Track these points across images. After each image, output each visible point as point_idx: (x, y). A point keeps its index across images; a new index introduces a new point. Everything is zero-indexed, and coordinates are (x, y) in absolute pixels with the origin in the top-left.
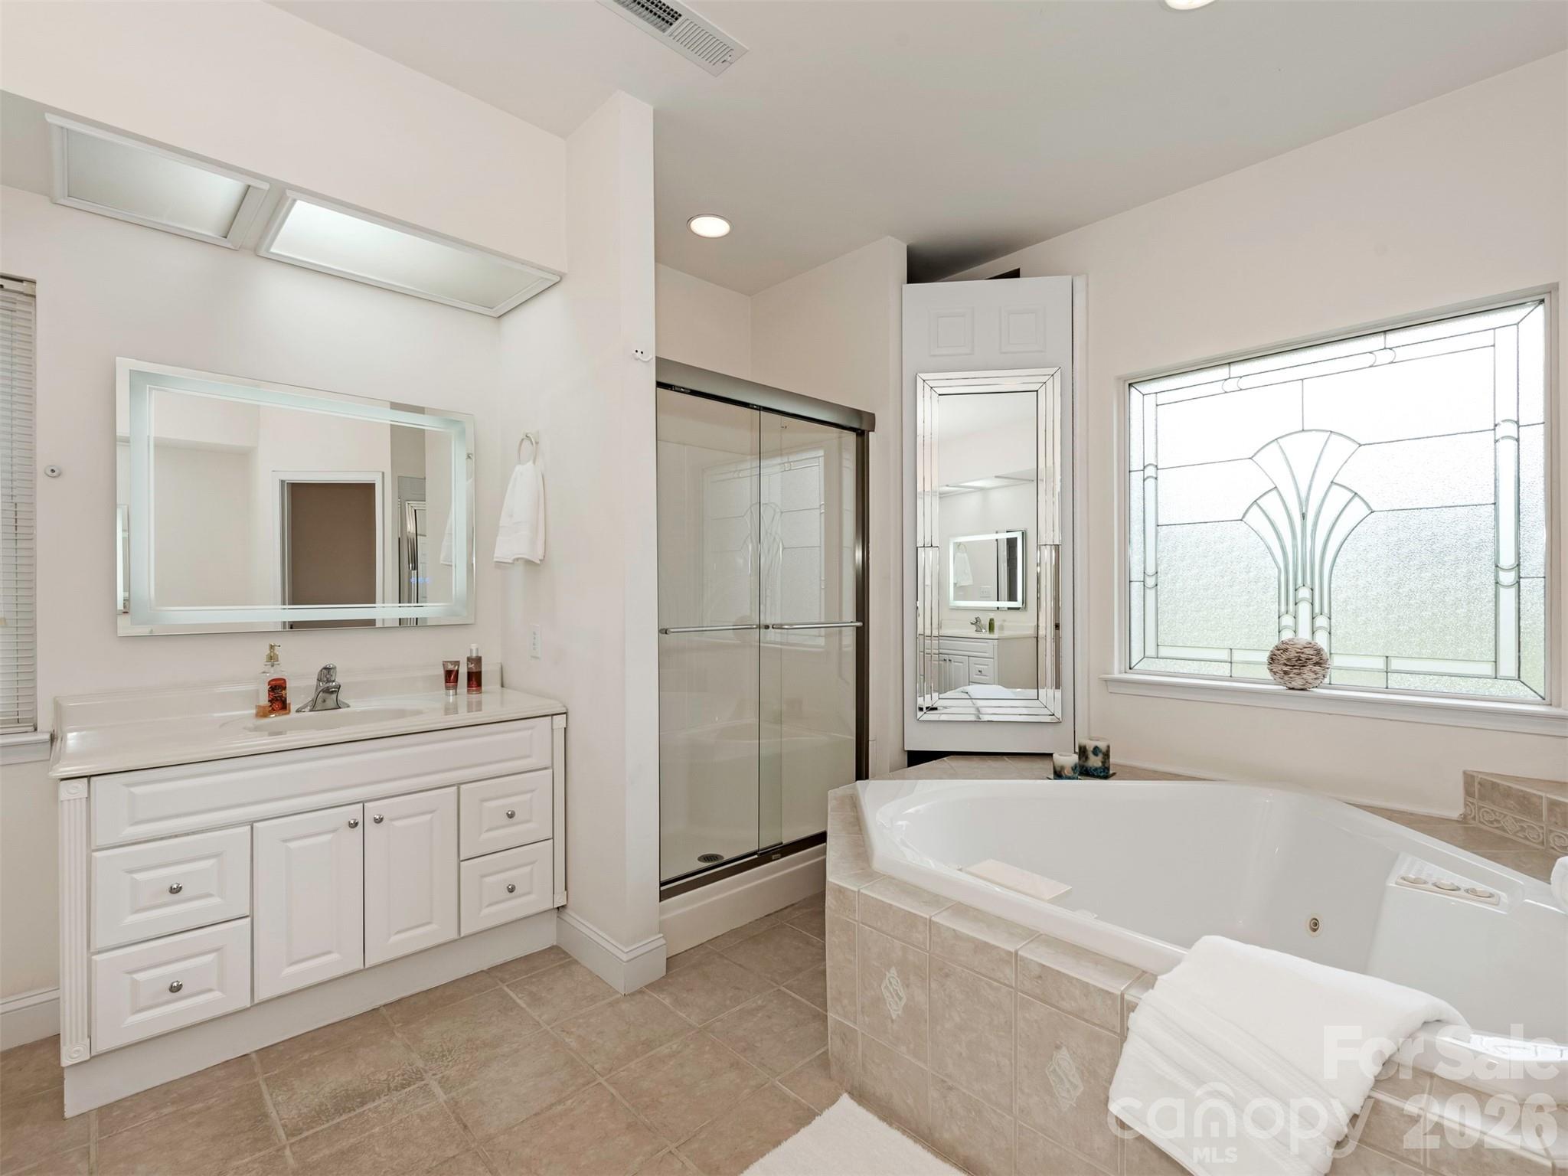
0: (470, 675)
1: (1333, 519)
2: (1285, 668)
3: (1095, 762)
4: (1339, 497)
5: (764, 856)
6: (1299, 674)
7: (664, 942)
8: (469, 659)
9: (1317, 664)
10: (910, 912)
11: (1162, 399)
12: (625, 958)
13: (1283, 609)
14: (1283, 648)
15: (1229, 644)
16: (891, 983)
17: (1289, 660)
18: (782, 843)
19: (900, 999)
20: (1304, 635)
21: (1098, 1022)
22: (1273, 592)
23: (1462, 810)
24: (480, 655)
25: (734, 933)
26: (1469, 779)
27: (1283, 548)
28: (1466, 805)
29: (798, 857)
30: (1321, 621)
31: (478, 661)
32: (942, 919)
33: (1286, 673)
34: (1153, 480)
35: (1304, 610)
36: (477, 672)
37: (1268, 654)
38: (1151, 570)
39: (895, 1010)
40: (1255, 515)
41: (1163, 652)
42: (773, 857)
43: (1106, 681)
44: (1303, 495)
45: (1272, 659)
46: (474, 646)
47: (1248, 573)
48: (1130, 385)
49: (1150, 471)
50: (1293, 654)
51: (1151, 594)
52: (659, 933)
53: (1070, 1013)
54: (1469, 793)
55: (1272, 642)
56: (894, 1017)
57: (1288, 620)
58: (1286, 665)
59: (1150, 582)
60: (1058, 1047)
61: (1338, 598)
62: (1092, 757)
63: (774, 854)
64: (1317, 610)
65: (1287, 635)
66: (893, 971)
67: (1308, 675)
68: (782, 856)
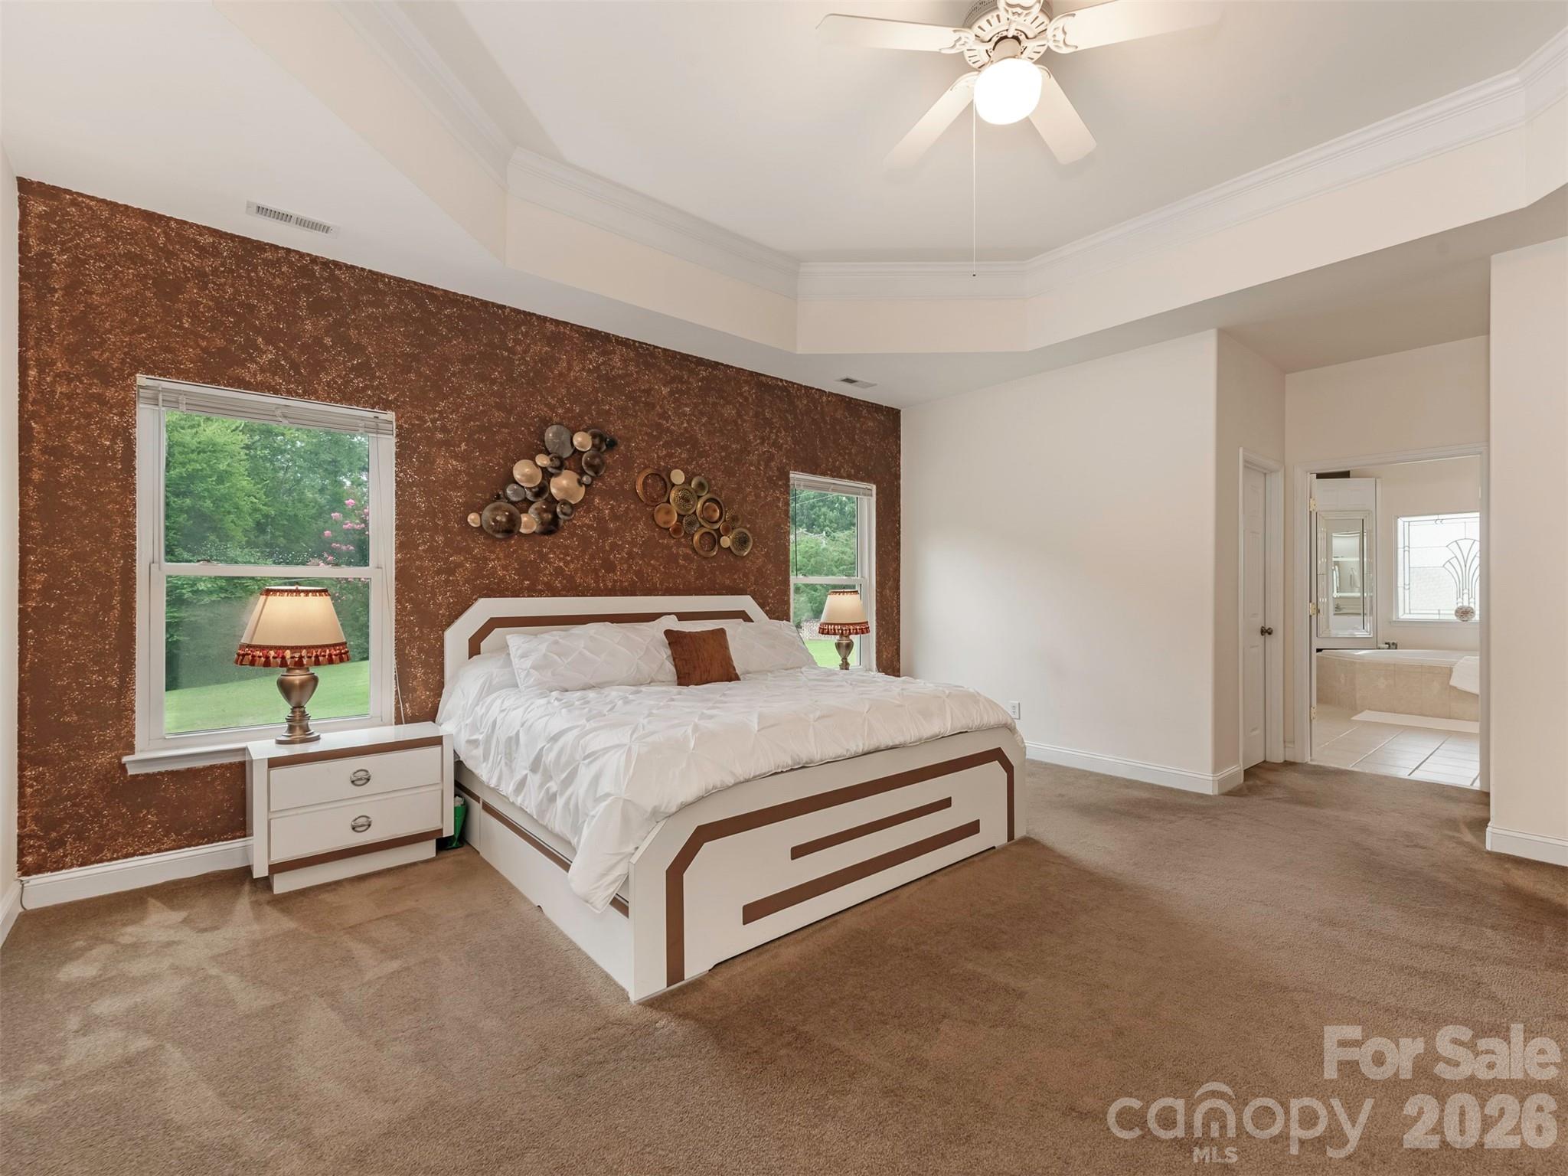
2: (1460, 615)
11: (1412, 523)
14: (1459, 608)
15: (1439, 608)
17: (1461, 612)
20: (1466, 604)
22: (1456, 591)
27: (1457, 572)
34: (1408, 552)
41: (1412, 611)
43: (1390, 622)
44: (1465, 558)
45: (1456, 612)
48: (1398, 516)
49: (1406, 548)
51: (1407, 592)
55: (1455, 608)
57: (1460, 600)
59: (1407, 587)
65: (1460, 605)
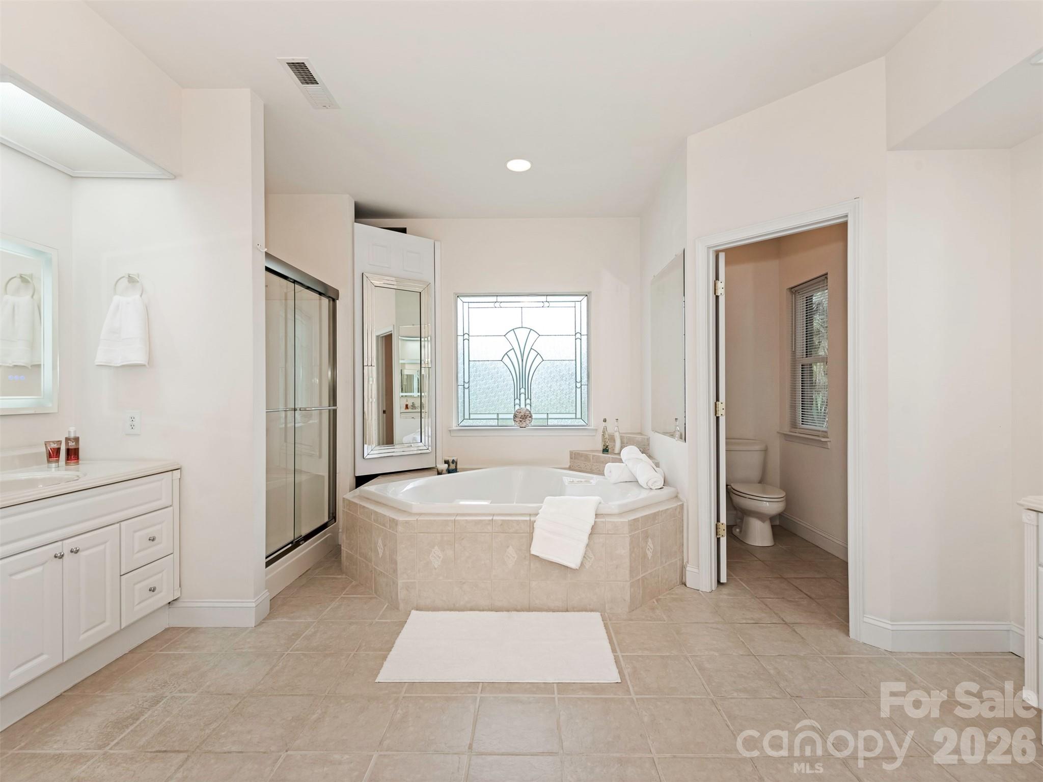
0: (68, 451)
1: (531, 362)
2: (521, 419)
3: (452, 466)
4: (533, 354)
5: (295, 544)
6: (525, 421)
7: (269, 594)
8: (67, 439)
9: (530, 417)
10: (445, 520)
11: (471, 305)
12: (254, 605)
13: (516, 397)
14: (519, 412)
15: (497, 412)
16: (435, 553)
17: (522, 416)
18: (301, 536)
19: (440, 558)
20: (524, 407)
21: (522, 532)
22: (513, 390)
23: (569, 464)
24: (77, 436)
25: (288, 588)
26: (571, 453)
27: (516, 372)
28: (570, 462)
29: (316, 538)
30: (528, 401)
31: (77, 440)
32: (458, 518)
33: (521, 421)
34: (467, 341)
35: (523, 396)
36: (75, 449)
37: (513, 415)
38: (467, 380)
39: (436, 563)
40: (506, 360)
41: (472, 416)
42: (301, 543)
43: (450, 431)
44: (522, 352)
45: (515, 416)
46: (72, 429)
47: (504, 382)
48: (458, 296)
49: (466, 337)
50: (523, 414)
51: (467, 391)
52: (266, 589)
53: (513, 533)
54: (571, 458)
55: (513, 410)
56: (436, 567)
57: (517, 401)
58: (521, 418)
59: (466, 386)
60: (508, 547)
61: (533, 392)
62: (451, 464)
63: (301, 541)
64: (527, 397)
65: (518, 407)
66: (436, 548)
67: (528, 422)
68: (305, 542)
